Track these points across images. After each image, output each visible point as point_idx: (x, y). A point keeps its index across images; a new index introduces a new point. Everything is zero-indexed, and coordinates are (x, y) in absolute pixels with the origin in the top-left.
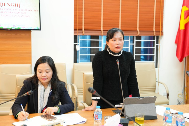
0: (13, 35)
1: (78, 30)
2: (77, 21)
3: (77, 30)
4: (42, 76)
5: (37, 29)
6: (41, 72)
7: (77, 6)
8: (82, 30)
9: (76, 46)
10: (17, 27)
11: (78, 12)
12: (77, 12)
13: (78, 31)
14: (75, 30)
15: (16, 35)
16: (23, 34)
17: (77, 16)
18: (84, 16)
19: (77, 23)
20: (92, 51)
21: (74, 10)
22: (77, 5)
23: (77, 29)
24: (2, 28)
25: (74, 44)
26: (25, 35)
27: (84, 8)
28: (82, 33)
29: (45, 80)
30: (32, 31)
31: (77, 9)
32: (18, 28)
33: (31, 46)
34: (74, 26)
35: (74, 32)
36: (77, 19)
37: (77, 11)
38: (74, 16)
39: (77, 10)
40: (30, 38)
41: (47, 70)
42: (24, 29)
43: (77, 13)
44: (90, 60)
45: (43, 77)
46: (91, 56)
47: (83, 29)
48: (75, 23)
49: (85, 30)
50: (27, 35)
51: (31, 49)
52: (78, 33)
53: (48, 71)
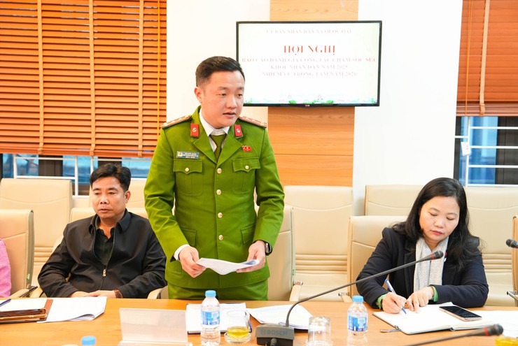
0: (314, 117)
1: (469, 102)
2: (465, 79)
3: (464, 102)
4: (436, 224)
5: (371, 103)
6: (434, 215)
7: (467, 42)
8: (478, 102)
9: (462, 143)
10: (325, 101)
11: (470, 57)
12: (466, 57)
13: (466, 106)
14: (459, 103)
15: (320, 117)
16: (336, 117)
17: (466, 67)
18: (486, 67)
19: (465, 86)
20: (501, 157)
21: (460, 54)
22: (469, 40)
23: (466, 100)
24: (294, 103)
25: (456, 139)
26: (341, 117)
27: (488, 46)
28: (478, 111)
29: (437, 235)
30: (356, 108)
31: (469, 50)
32: (328, 103)
33: (353, 144)
34: (458, 92)
35: (457, 109)
36: (467, 75)
37: (468, 56)
38: (460, 67)
39: (468, 53)
40: (350, 125)
41: (452, 214)
42: (342, 103)
43: (466, 61)
44: (494, 181)
45: (437, 226)
46: (497, 169)
47: (482, 101)
48: (461, 84)
49: (485, 102)
50: (346, 117)
51: (352, 150)
52: (467, 111)
53: (451, 216)
